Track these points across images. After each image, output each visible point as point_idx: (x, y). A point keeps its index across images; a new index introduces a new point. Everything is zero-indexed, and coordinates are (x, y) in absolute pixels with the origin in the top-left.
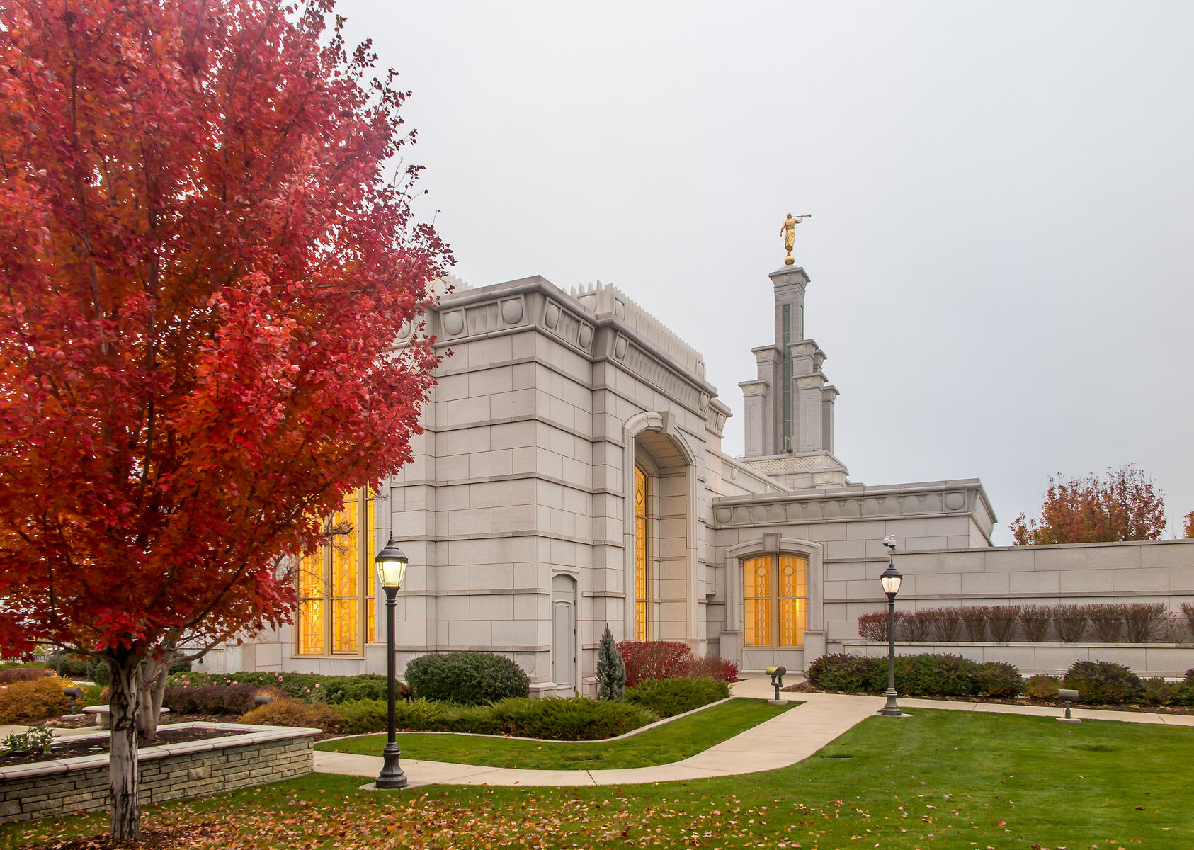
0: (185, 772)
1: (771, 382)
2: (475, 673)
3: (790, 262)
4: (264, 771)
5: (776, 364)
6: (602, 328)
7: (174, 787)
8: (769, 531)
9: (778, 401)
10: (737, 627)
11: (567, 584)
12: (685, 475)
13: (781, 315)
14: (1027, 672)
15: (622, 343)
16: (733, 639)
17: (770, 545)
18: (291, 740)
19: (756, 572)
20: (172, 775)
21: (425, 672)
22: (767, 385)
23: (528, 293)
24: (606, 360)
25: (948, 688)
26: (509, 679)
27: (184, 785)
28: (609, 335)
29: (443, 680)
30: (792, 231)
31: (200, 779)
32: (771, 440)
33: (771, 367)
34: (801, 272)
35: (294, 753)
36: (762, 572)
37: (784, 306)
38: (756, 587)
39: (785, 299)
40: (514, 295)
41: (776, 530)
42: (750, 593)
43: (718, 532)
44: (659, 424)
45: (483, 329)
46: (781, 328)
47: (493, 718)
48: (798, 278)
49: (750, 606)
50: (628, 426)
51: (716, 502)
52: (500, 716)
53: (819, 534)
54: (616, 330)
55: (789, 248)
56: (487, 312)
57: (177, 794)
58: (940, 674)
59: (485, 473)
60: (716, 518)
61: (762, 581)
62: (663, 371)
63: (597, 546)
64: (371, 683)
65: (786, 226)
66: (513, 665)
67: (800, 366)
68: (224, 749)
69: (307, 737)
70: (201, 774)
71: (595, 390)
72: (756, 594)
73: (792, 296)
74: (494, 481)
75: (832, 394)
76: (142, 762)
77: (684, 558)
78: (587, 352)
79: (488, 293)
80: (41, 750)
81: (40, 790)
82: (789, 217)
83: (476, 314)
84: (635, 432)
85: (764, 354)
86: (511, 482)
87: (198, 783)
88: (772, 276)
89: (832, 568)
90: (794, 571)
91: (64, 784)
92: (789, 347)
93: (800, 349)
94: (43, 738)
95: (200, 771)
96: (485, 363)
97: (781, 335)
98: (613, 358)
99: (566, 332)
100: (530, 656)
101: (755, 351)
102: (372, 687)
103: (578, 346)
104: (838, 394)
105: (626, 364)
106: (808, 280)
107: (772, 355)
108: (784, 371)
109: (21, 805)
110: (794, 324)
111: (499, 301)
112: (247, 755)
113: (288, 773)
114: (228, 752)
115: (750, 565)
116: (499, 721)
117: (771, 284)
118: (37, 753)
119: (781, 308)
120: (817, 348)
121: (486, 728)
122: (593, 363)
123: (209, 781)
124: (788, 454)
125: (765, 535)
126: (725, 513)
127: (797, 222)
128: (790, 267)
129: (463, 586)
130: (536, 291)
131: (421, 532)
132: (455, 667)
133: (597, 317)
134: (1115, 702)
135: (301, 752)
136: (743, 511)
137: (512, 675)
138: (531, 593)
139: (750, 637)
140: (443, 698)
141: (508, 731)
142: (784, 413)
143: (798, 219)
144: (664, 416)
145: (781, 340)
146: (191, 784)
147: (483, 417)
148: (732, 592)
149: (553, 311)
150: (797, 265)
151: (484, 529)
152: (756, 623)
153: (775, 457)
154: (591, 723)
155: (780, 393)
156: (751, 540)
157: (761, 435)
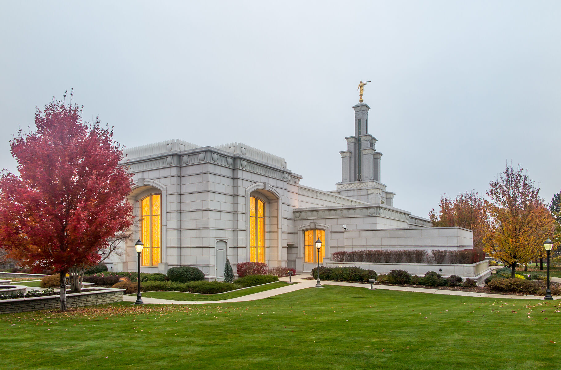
0: (86, 299)
1: (353, 151)
2: (185, 273)
3: (361, 101)
4: (108, 300)
5: (355, 143)
6: (235, 159)
7: (83, 303)
8: (312, 221)
9: (356, 159)
10: (302, 255)
11: (223, 244)
12: (277, 202)
13: (357, 124)
14: (378, 273)
15: (244, 163)
16: (300, 260)
17: (312, 226)
18: (116, 292)
19: (309, 235)
20: (82, 300)
21: (172, 273)
22: (351, 153)
23: (206, 152)
24: (238, 169)
25: (352, 278)
26: (196, 275)
27: (85, 303)
28: (238, 161)
29: (176, 275)
30: (362, 88)
31: (90, 301)
32: (353, 175)
33: (353, 145)
34: (365, 106)
35: (118, 295)
36: (311, 235)
37: (359, 119)
38: (309, 241)
39: (359, 116)
40: (202, 152)
41: (315, 221)
42: (307, 243)
43: (296, 221)
44: (263, 187)
45: (194, 162)
46: (357, 128)
47: (186, 287)
48: (364, 108)
49: (307, 247)
50: (247, 190)
51: (294, 210)
52: (188, 287)
53: (329, 222)
54: (241, 159)
55: (361, 95)
56: (195, 157)
57: (84, 305)
58: (349, 274)
59: (194, 208)
60: (295, 216)
61: (311, 239)
62: (264, 168)
63: (235, 230)
64: (156, 276)
65: (360, 86)
66: (200, 271)
67: (365, 144)
68: (97, 294)
69: (121, 291)
70: (90, 300)
71: (234, 178)
72: (309, 243)
73: (362, 115)
74: (197, 211)
75: (379, 156)
76: (67, 297)
77: (277, 232)
78: (231, 167)
79: (194, 151)
80: (51, 293)
81: (49, 302)
82: (361, 82)
83: (191, 157)
84: (250, 191)
85: (350, 140)
86: (202, 212)
87: (89, 302)
88: (354, 107)
89: (333, 235)
90: (321, 235)
91: (54, 301)
92: (360, 137)
93: (364, 137)
94: (52, 290)
95: (90, 299)
96: (194, 173)
97: (357, 132)
98: (241, 168)
99: (222, 162)
100: (207, 268)
101: (347, 138)
102: (156, 277)
103: (227, 165)
104: (382, 155)
105: (246, 169)
106: (369, 108)
107: (353, 140)
108: (358, 146)
109: (45, 305)
110: (363, 127)
111: (198, 153)
112: (103, 295)
113: (115, 301)
114: (98, 294)
115: (306, 233)
116: (188, 288)
117: (353, 110)
118: (50, 294)
119: (357, 120)
120: (371, 137)
121: (184, 290)
122: (234, 170)
123: (92, 302)
124: (358, 181)
125: (311, 223)
126: (297, 214)
127: (364, 84)
128: (361, 103)
129: (188, 245)
130: (208, 151)
131: (175, 227)
132: (180, 271)
133: (234, 155)
134: (400, 284)
135: (120, 295)
136: (303, 214)
137: (197, 274)
138: (207, 247)
139: (307, 260)
140: (176, 281)
141: (190, 291)
142: (358, 164)
143: (365, 83)
144: (265, 184)
145: (357, 134)
146: (87, 302)
147: (194, 190)
148: (300, 243)
149: (216, 156)
150: (364, 102)
151: (194, 226)
152: (309, 254)
153: (354, 182)
154: (213, 288)
155: (357, 155)
156: (306, 224)
157: (348, 173)
